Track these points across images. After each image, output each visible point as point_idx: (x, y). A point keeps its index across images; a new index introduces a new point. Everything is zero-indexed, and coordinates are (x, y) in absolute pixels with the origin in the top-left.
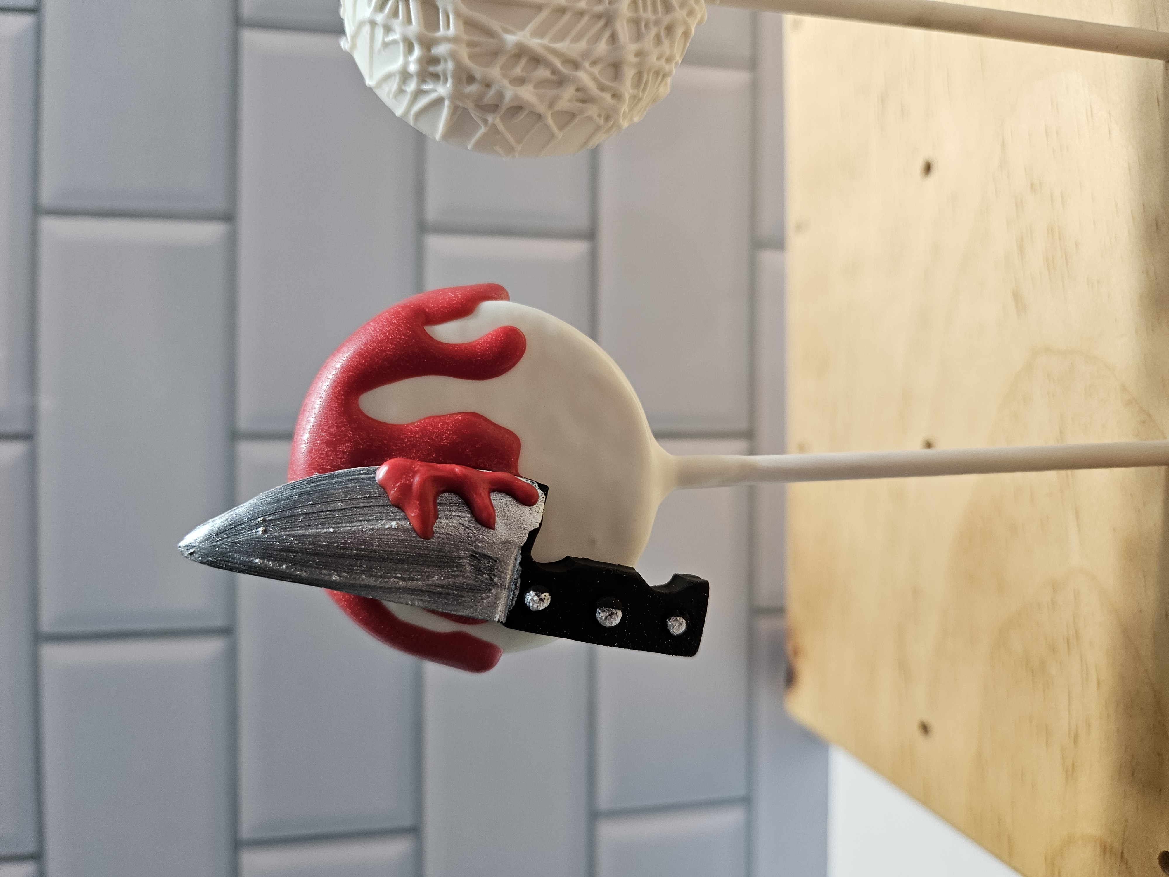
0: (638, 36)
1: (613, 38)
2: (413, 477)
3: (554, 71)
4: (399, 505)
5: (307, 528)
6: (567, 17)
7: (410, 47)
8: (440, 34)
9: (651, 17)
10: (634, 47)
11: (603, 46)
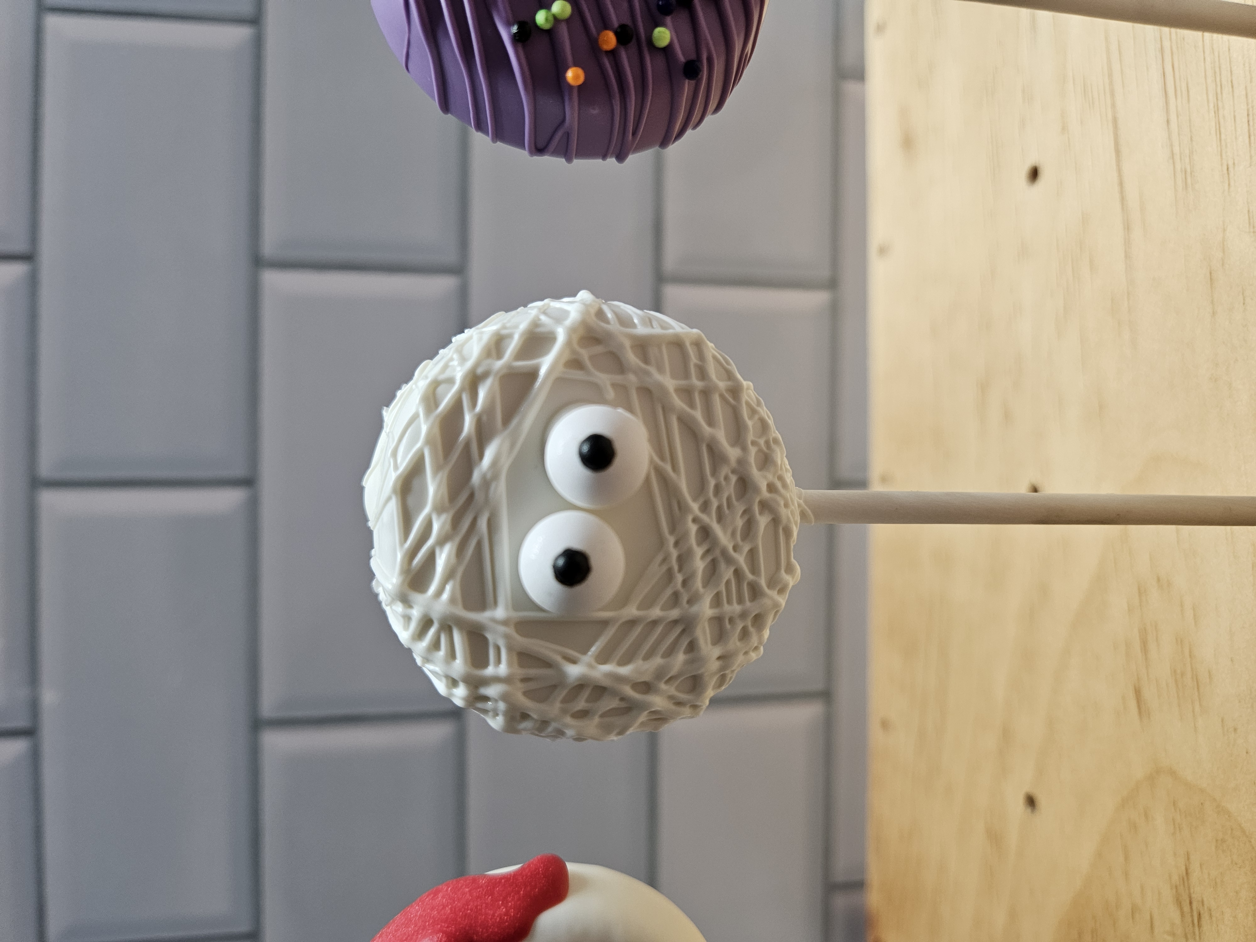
0: (722, 636)
1: (692, 646)
3: (623, 699)
7: (454, 683)
8: (490, 671)
9: (737, 608)
10: (716, 652)
11: (680, 658)
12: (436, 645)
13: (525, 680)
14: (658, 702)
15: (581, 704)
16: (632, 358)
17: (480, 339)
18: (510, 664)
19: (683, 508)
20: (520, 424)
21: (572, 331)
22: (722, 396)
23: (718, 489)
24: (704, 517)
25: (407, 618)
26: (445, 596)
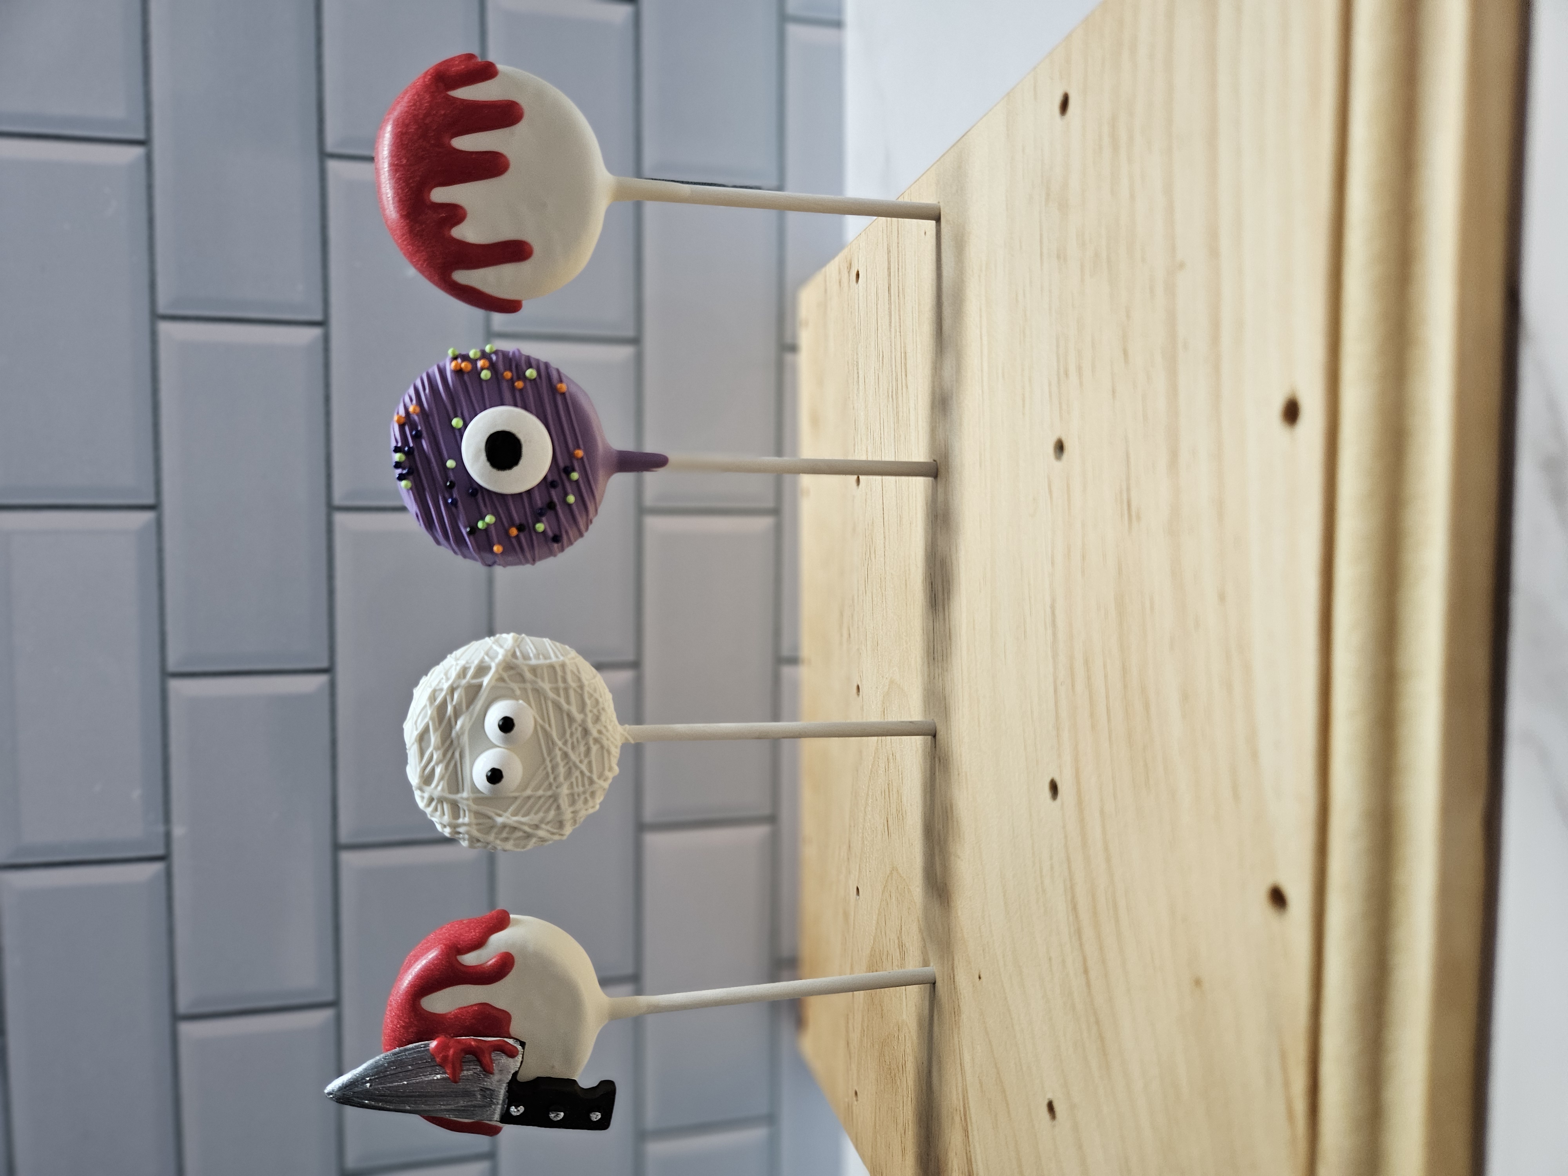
0: (573, 802)
1: (558, 807)
2: (448, 1051)
3: (525, 832)
4: (442, 1065)
5: (392, 1082)
6: (532, 800)
7: (445, 826)
8: (461, 821)
9: (581, 789)
10: (571, 809)
11: (552, 813)
12: (436, 809)
13: (477, 824)
14: (541, 833)
15: (504, 835)
16: (528, 675)
17: (456, 669)
18: (470, 818)
19: (553, 743)
20: (474, 709)
21: (498, 665)
22: (575, 690)
23: (572, 734)
24: (565, 749)
25: (423, 798)
26: (439, 788)
